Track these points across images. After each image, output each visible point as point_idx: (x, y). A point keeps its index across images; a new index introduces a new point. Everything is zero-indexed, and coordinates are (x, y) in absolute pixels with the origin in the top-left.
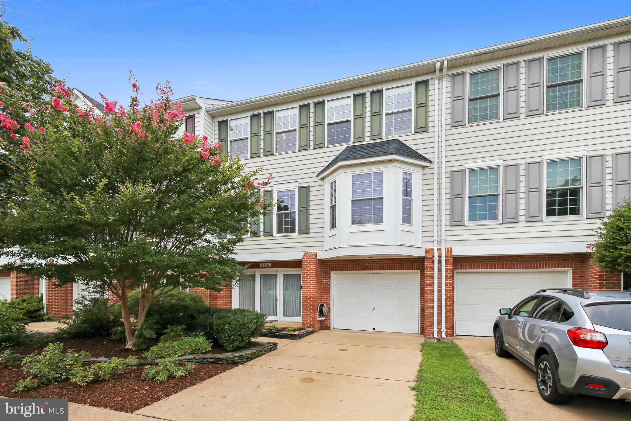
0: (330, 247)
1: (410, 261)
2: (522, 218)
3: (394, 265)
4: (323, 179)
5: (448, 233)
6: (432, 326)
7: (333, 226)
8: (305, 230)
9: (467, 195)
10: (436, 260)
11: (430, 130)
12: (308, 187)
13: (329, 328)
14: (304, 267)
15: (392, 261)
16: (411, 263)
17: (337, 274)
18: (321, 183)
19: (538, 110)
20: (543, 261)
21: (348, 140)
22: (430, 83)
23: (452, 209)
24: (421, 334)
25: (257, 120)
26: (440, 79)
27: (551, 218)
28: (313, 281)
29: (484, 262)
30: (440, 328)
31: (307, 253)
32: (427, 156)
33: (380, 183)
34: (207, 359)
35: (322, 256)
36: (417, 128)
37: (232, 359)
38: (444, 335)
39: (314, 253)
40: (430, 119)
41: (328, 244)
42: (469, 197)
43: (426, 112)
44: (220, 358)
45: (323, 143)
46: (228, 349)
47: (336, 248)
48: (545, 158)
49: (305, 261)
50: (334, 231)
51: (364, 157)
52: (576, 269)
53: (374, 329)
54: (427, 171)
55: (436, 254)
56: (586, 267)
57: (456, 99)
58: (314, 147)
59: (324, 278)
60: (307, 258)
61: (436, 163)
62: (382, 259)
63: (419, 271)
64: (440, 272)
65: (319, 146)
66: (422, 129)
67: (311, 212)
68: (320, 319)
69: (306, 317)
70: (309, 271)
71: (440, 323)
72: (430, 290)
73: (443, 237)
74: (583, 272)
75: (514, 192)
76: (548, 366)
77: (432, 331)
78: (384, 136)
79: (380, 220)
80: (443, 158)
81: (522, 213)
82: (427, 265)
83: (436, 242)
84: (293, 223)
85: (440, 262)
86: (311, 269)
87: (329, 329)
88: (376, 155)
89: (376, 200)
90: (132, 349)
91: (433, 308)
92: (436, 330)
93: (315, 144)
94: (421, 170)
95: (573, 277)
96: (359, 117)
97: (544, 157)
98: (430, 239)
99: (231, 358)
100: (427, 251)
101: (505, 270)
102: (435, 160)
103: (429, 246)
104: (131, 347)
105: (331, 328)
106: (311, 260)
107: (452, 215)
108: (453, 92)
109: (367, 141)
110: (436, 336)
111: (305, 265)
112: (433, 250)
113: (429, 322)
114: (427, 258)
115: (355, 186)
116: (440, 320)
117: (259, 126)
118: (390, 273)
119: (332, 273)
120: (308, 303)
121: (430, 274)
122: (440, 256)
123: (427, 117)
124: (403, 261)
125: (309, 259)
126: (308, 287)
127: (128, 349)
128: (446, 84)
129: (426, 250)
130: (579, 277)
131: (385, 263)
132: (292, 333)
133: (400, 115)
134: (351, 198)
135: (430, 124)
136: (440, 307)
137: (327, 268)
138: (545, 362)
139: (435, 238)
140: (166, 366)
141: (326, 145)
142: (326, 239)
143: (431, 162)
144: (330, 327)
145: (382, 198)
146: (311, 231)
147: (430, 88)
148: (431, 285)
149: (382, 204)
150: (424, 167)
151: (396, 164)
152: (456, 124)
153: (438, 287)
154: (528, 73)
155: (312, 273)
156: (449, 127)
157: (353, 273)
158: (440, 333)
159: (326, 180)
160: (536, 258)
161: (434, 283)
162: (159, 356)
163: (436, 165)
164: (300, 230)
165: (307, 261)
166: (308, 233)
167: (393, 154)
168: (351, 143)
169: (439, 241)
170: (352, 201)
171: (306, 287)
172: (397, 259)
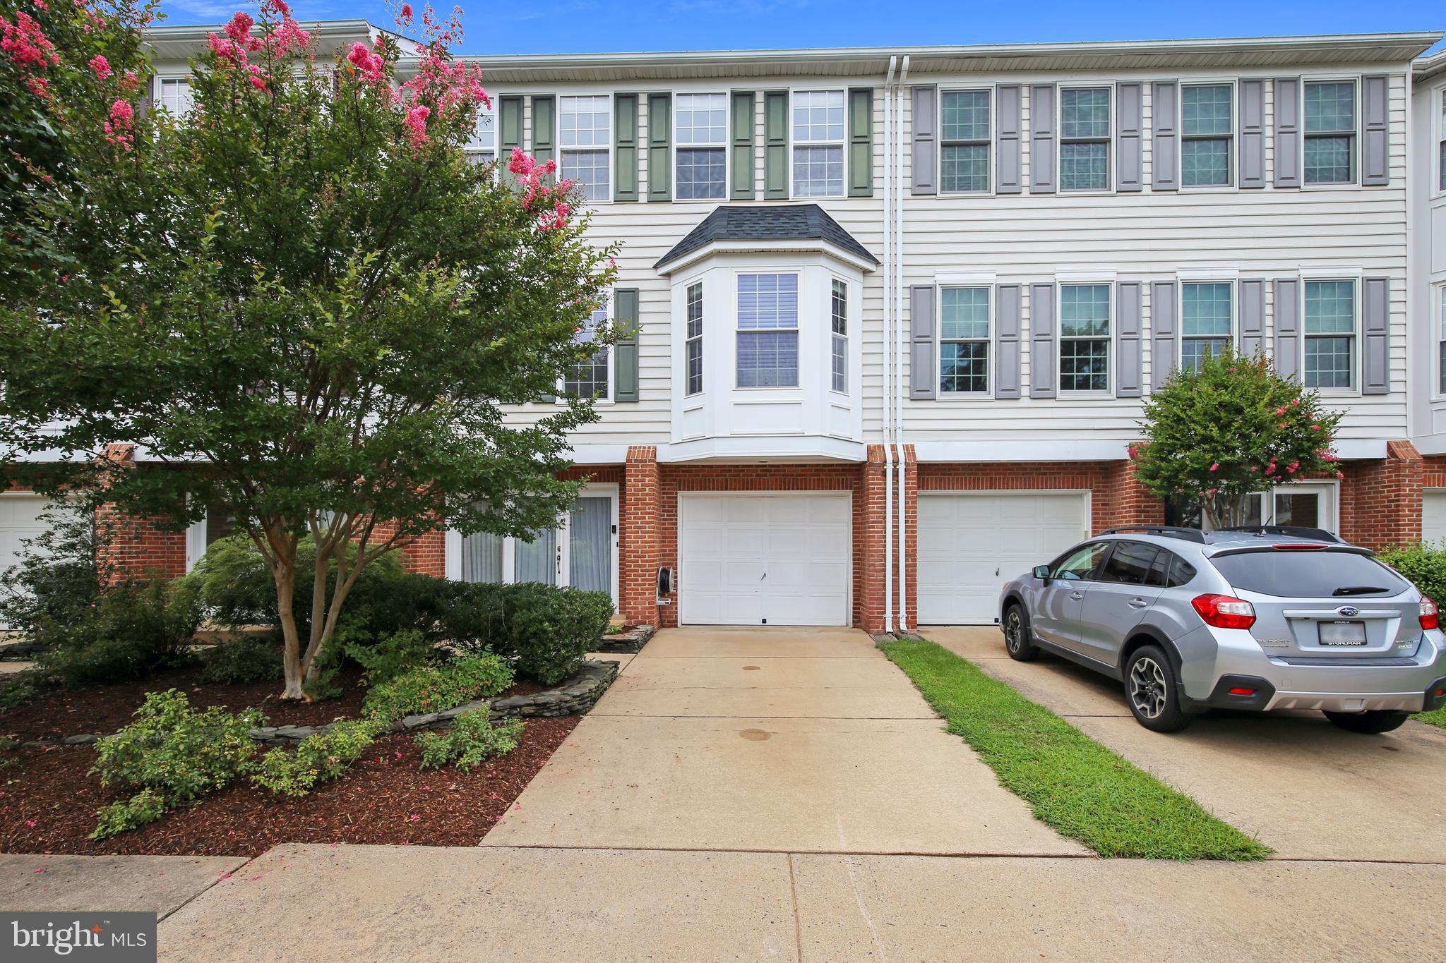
0: (687, 436)
1: (835, 470)
2: (1025, 391)
3: (805, 479)
4: (668, 275)
5: (909, 414)
6: (881, 608)
7: (695, 386)
8: (629, 394)
9: (939, 339)
10: (889, 468)
11: (876, 194)
12: (634, 291)
13: (673, 624)
14: (630, 481)
15: (802, 471)
16: (836, 475)
17: (689, 497)
18: (663, 284)
19: (1048, 184)
20: (1051, 474)
21: (720, 192)
22: (877, 95)
23: (914, 365)
24: (854, 627)
25: (515, 110)
26: (895, 90)
27: (1068, 394)
28: (649, 513)
29: (960, 474)
30: (896, 612)
31: (635, 448)
32: (872, 250)
33: (792, 299)
34: (520, 707)
35: (667, 455)
36: (853, 187)
37: (568, 705)
38: (903, 626)
39: (649, 448)
40: (876, 172)
41: (682, 427)
42: (942, 343)
43: (870, 156)
44: (545, 704)
45: (667, 191)
46: (549, 682)
47: (704, 439)
48: (1061, 277)
49: (633, 466)
50: (696, 401)
51: (764, 237)
52: (1098, 491)
53: (764, 621)
54: (872, 281)
55: (889, 458)
56: (1112, 486)
57: (920, 138)
58: (648, 197)
59: (664, 507)
60: (636, 461)
61: (886, 266)
62: (784, 466)
63: (850, 493)
64: (896, 494)
65: (659, 196)
66: (862, 190)
67: (642, 351)
68: (662, 603)
69: (635, 599)
70: (640, 490)
71: (896, 602)
72: (877, 532)
73: (899, 423)
74: (1107, 496)
75: (1013, 338)
76: (1156, 665)
77: (881, 618)
78: (791, 196)
79: (791, 380)
80: (900, 257)
81: (1025, 380)
82: (872, 480)
83: (886, 432)
84: (602, 374)
85: (896, 474)
86: (643, 486)
87: (676, 626)
88: (786, 236)
89: (785, 335)
90: (303, 699)
91: (884, 570)
92: (889, 615)
93: (651, 192)
94: (859, 277)
95: (1093, 505)
96: (743, 143)
97: (1057, 276)
98: (877, 425)
99: (566, 702)
100: (871, 451)
101: (993, 492)
102: (885, 260)
103: (874, 440)
104: (299, 694)
105: (679, 624)
106: (647, 466)
107: (914, 377)
108: (914, 122)
109: (759, 200)
110: (889, 629)
111: (632, 476)
112: (882, 448)
113: (877, 599)
114: (872, 464)
115: (744, 300)
116: (896, 594)
117: (520, 129)
118: (794, 496)
119: (681, 494)
120: (639, 566)
121: (878, 498)
122: (896, 463)
123: (870, 167)
124: (821, 470)
125: (641, 461)
126: (640, 527)
127: (290, 701)
128: (903, 103)
129: (869, 448)
130: (1103, 505)
131: (788, 475)
132: (619, 637)
133: (819, 152)
134: (735, 328)
135: (876, 183)
136: (896, 567)
137: (672, 485)
138: (1147, 660)
139: (886, 424)
140: (476, 729)
141: (674, 198)
142: (677, 415)
143: (877, 263)
144: (676, 621)
145: (797, 332)
146: (642, 395)
147: (877, 105)
148: (881, 522)
149: (795, 345)
150: (866, 272)
151: (822, 261)
152: (920, 190)
153: (893, 527)
154: (1033, 109)
155: (647, 495)
156: (908, 194)
157: (722, 496)
158: (896, 622)
159: (675, 279)
160: (1040, 469)
161: (885, 518)
162: (407, 710)
163: (886, 270)
164: (617, 392)
165: (638, 466)
166: (636, 401)
167: (819, 238)
168: (726, 201)
169: (893, 430)
170: (738, 333)
171: (635, 527)
172: (810, 465)
